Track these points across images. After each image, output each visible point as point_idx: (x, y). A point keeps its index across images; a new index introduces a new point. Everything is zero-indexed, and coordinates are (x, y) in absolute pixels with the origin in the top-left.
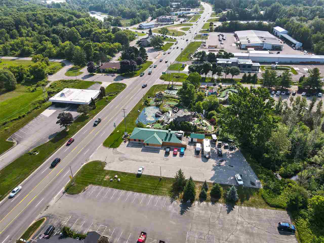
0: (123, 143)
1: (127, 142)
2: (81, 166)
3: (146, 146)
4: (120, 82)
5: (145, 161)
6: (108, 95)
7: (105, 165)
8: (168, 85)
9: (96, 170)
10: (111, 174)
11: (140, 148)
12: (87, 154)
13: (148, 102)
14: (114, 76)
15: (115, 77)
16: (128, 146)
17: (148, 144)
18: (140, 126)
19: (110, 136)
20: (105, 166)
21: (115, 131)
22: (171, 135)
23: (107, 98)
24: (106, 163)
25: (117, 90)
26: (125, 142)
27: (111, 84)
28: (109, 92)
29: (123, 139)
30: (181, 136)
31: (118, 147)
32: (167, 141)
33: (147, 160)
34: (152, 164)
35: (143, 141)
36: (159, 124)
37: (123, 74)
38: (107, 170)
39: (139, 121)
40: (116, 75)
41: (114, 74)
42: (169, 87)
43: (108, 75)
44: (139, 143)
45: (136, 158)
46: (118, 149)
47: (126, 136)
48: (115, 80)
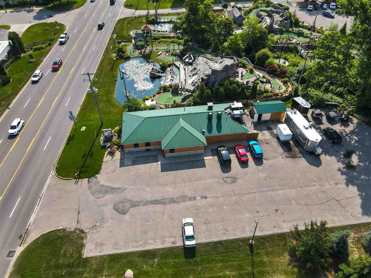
0: (107, 158)
1: (118, 154)
2: (9, 262)
3: (168, 155)
4: (50, 20)
5: (184, 198)
6: (31, 49)
7: (82, 238)
8: (147, 16)
9: (58, 267)
10: (110, 268)
11: (155, 164)
12: (18, 211)
13: (123, 52)
14: (33, 10)
15: (34, 14)
16: (122, 165)
17: (172, 151)
18: (133, 107)
19: (67, 144)
20: (83, 246)
21: (76, 130)
22: (219, 117)
23: (31, 56)
24: (82, 231)
25: (49, 37)
26: (112, 154)
27: (30, 27)
28: (30, 43)
29: (104, 148)
30: (242, 115)
31: (98, 172)
32: (215, 132)
33: (188, 193)
34: (204, 201)
35: (159, 143)
36: (169, 95)
37: (49, 6)
38: (95, 258)
39: (127, 97)
40: (37, 9)
41: (30, 7)
42: (150, 19)
43: (18, 12)
44: (147, 150)
45: (158, 196)
46: (102, 178)
47: (108, 139)
48: (36, 18)
